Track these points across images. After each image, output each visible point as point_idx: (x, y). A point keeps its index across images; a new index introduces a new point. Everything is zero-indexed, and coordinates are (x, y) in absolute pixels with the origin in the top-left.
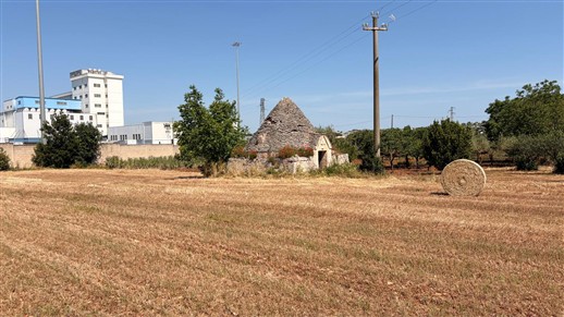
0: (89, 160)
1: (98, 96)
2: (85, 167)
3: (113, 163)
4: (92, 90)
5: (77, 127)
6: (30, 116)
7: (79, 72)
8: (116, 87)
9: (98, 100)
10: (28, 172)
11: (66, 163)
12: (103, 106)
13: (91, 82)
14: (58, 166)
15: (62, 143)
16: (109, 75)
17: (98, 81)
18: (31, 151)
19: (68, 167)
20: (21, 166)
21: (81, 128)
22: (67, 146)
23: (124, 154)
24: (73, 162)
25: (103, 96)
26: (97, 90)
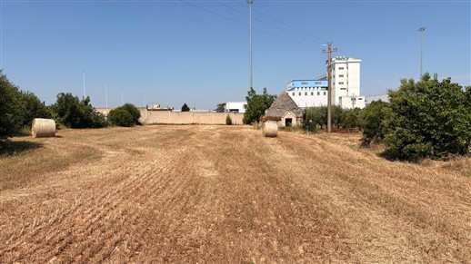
1: (341, 76)
4: (338, 72)
8: (355, 68)
9: (341, 80)
12: (345, 83)
13: (337, 66)
16: (350, 60)
17: (342, 66)
25: (345, 76)
26: (341, 72)
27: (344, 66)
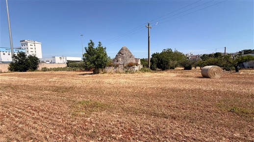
0: (35, 68)
1: (32, 48)
2: (33, 71)
3: (45, 70)
4: (29, 47)
5: (29, 57)
6: (4, 54)
7: (24, 41)
8: (39, 46)
9: (32, 50)
10: (7, 74)
11: (25, 70)
12: (34, 52)
13: (29, 44)
14: (21, 71)
15: (22, 62)
16: (36, 42)
17: (31, 44)
18: (8, 66)
19: (26, 71)
20: (3, 71)
21: (30, 57)
22: (25, 64)
23: (49, 66)
24: (28, 69)
25: (34, 48)
27: (33, 44)
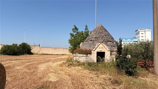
7: (137, 30)
9: (142, 38)
16: (146, 30)
26: (142, 35)
27: (144, 32)
